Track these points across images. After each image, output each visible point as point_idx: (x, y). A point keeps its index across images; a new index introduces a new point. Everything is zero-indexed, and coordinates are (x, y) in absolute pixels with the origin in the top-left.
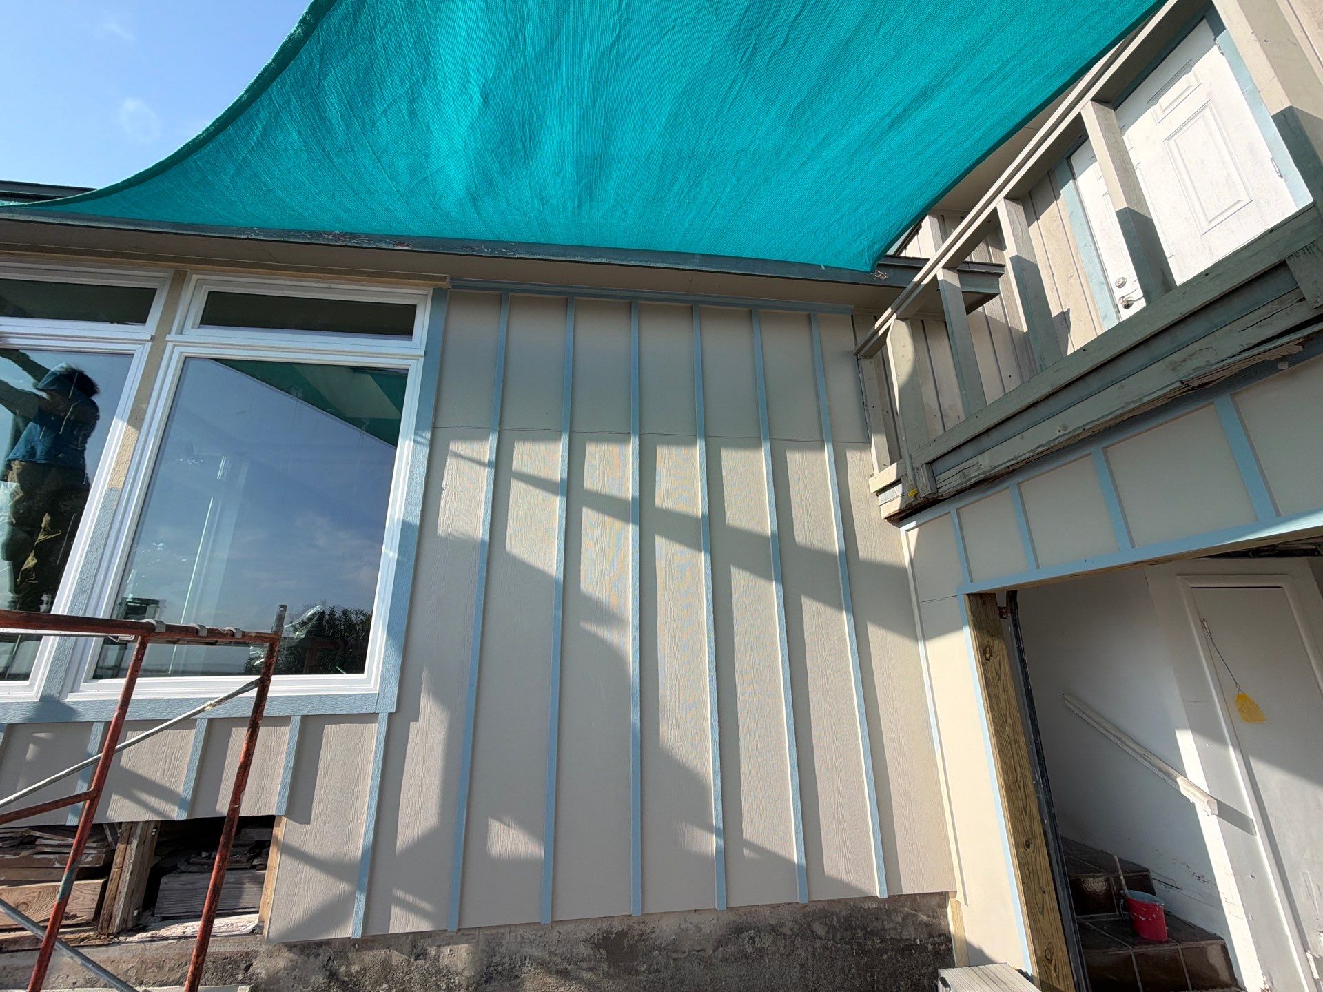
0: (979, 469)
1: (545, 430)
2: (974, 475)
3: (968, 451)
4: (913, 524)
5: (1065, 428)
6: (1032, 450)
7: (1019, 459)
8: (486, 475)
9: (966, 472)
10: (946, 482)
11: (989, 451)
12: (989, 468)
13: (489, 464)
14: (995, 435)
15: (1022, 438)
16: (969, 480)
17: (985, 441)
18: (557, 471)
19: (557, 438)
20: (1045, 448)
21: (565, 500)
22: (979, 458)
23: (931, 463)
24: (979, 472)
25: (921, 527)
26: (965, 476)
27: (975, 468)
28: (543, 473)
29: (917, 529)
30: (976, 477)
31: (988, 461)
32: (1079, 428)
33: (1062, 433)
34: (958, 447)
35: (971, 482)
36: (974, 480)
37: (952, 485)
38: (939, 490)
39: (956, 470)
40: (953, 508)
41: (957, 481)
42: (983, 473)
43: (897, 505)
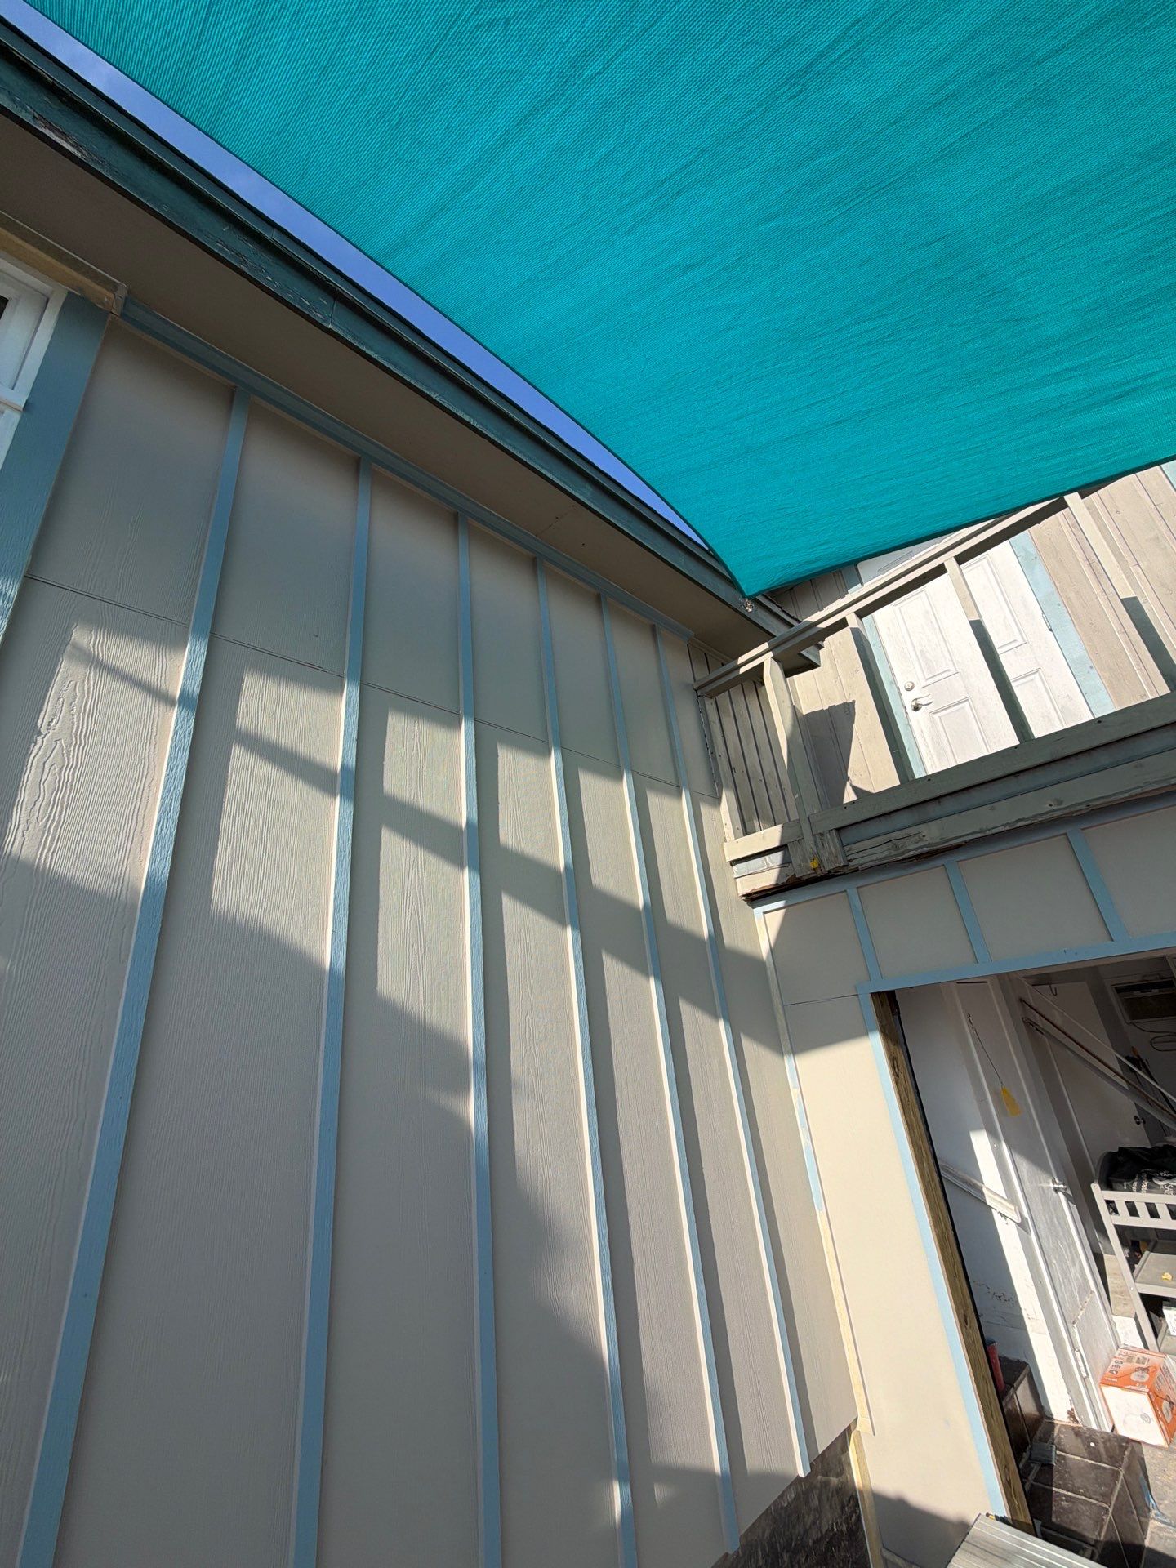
0: (921, 840)
1: (310, 665)
2: (912, 847)
3: (903, 819)
4: (781, 904)
5: (1060, 802)
6: (1008, 823)
7: (988, 833)
8: (173, 724)
9: (900, 843)
10: (866, 853)
11: (940, 820)
12: (938, 840)
13: (184, 699)
14: (950, 805)
15: (992, 809)
16: (903, 853)
17: (934, 810)
18: (337, 753)
19: (335, 688)
20: (1029, 822)
21: (350, 808)
22: (923, 829)
23: (838, 830)
24: (921, 844)
25: (790, 908)
26: (896, 847)
27: (913, 839)
28: (305, 747)
29: (783, 911)
30: (915, 849)
31: (933, 834)
32: (1081, 804)
33: (1053, 808)
34: (889, 813)
35: (907, 855)
36: (912, 853)
37: (874, 857)
38: (850, 863)
39: (880, 840)
40: (850, 886)
41: (882, 853)
42: (929, 845)
43: (769, 878)
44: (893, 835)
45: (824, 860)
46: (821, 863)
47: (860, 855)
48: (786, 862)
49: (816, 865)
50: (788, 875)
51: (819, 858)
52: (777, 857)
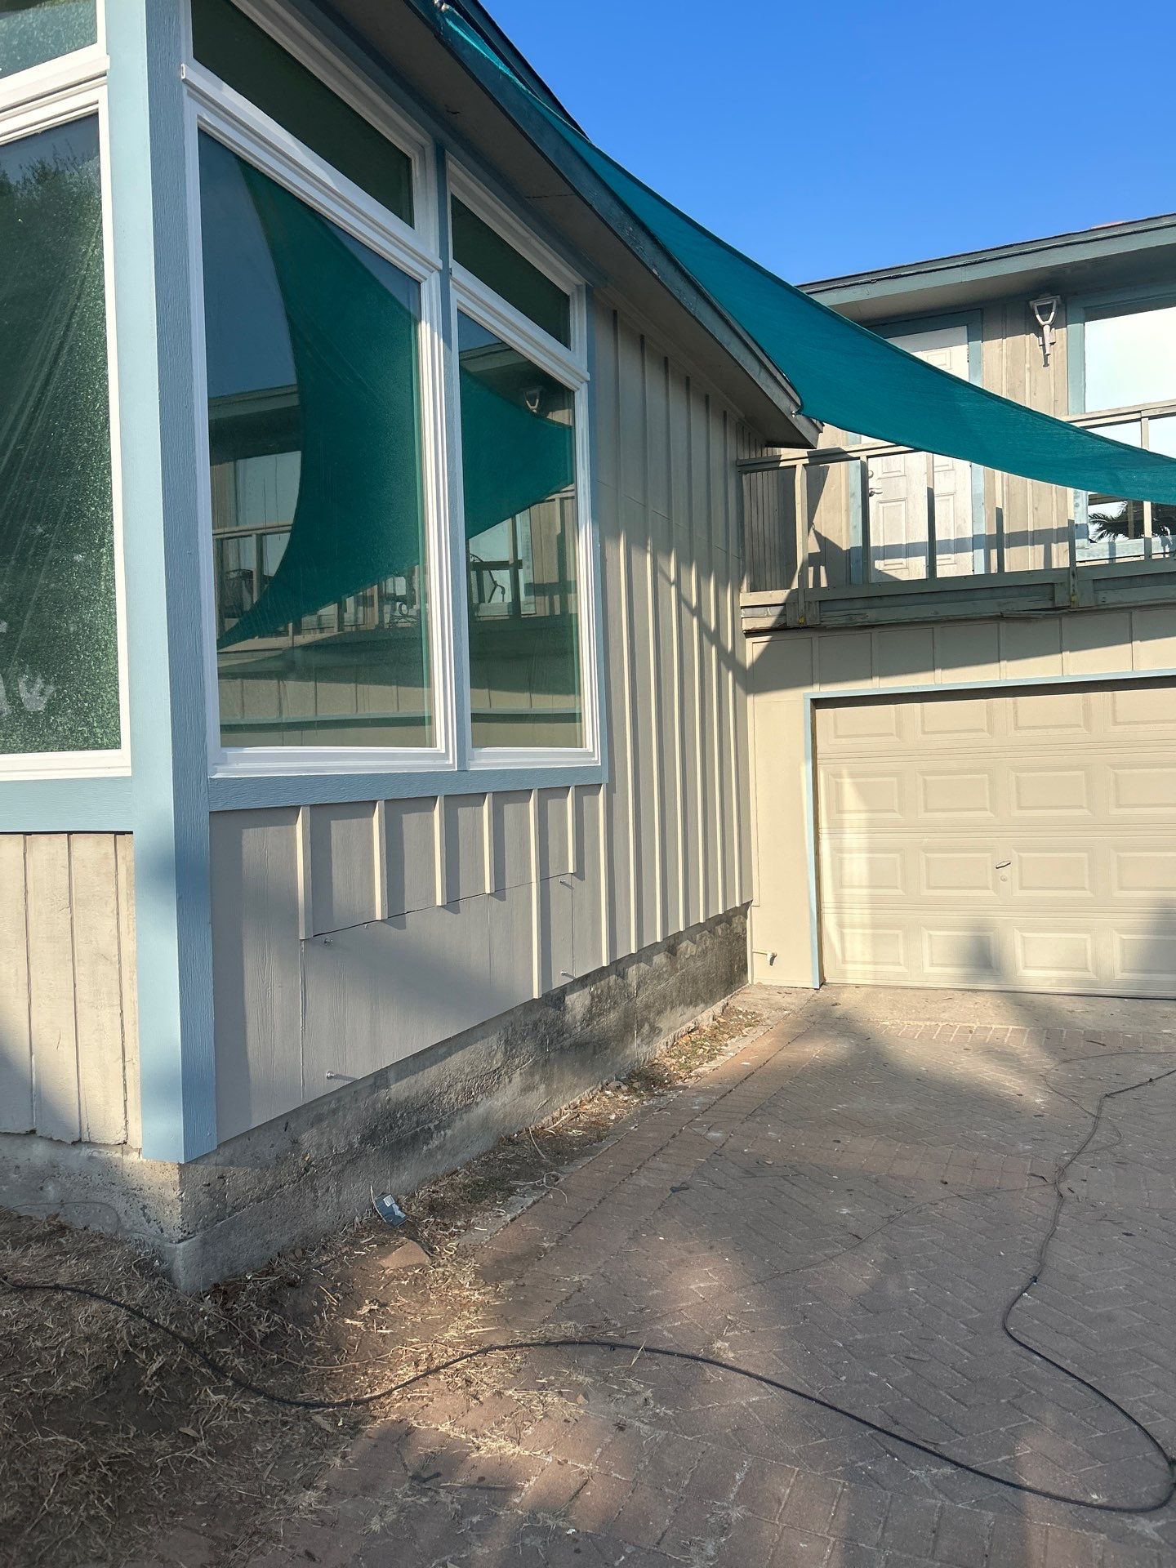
0: (865, 617)
2: (859, 620)
3: (859, 604)
4: (768, 639)
5: (937, 613)
6: (910, 618)
7: (899, 621)
9: (854, 617)
10: (833, 619)
11: (877, 609)
12: (874, 620)
14: (886, 601)
15: (906, 609)
17: (877, 602)
20: (919, 620)
22: (867, 611)
23: (820, 601)
24: (865, 620)
25: (773, 642)
26: (851, 619)
27: (861, 616)
29: (766, 643)
30: (861, 622)
31: (872, 615)
32: (943, 616)
33: (933, 615)
35: (854, 624)
36: (859, 624)
37: (837, 623)
38: (822, 623)
39: (842, 613)
40: (815, 635)
41: (842, 621)
42: (868, 622)
43: (767, 623)
44: (847, 612)
45: (808, 620)
46: (805, 619)
47: (829, 619)
48: (782, 614)
49: (802, 621)
50: (783, 622)
51: (804, 616)
52: (778, 610)
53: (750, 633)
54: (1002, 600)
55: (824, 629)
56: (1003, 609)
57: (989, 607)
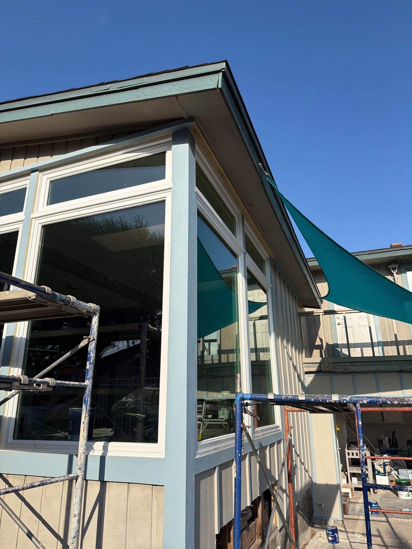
2: (348, 370)
3: (348, 364)
4: (314, 375)
5: (377, 369)
7: (363, 371)
9: (346, 369)
10: (338, 369)
11: (355, 367)
14: (357, 363)
15: (365, 367)
17: (354, 364)
20: (371, 371)
22: (352, 367)
23: (333, 363)
25: (316, 376)
26: (345, 370)
27: (349, 369)
29: (314, 377)
31: (353, 369)
32: (380, 370)
33: (375, 369)
34: (345, 362)
35: (347, 372)
36: (348, 372)
37: (340, 371)
38: (334, 371)
39: (342, 367)
40: (331, 375)
41: (342, 370)
42: (352, 371)
43: (314, 369)
44: (344, 367)
45: (329, 369)
48: (319, 367)
49: (327, 369)
50: (319, 369)
51: (328, 368)
52: (318, 365)
53: (307, 373)
54: (401, 365)
55: (335, 373)
56: (402, 368)
57: (397, 368)
